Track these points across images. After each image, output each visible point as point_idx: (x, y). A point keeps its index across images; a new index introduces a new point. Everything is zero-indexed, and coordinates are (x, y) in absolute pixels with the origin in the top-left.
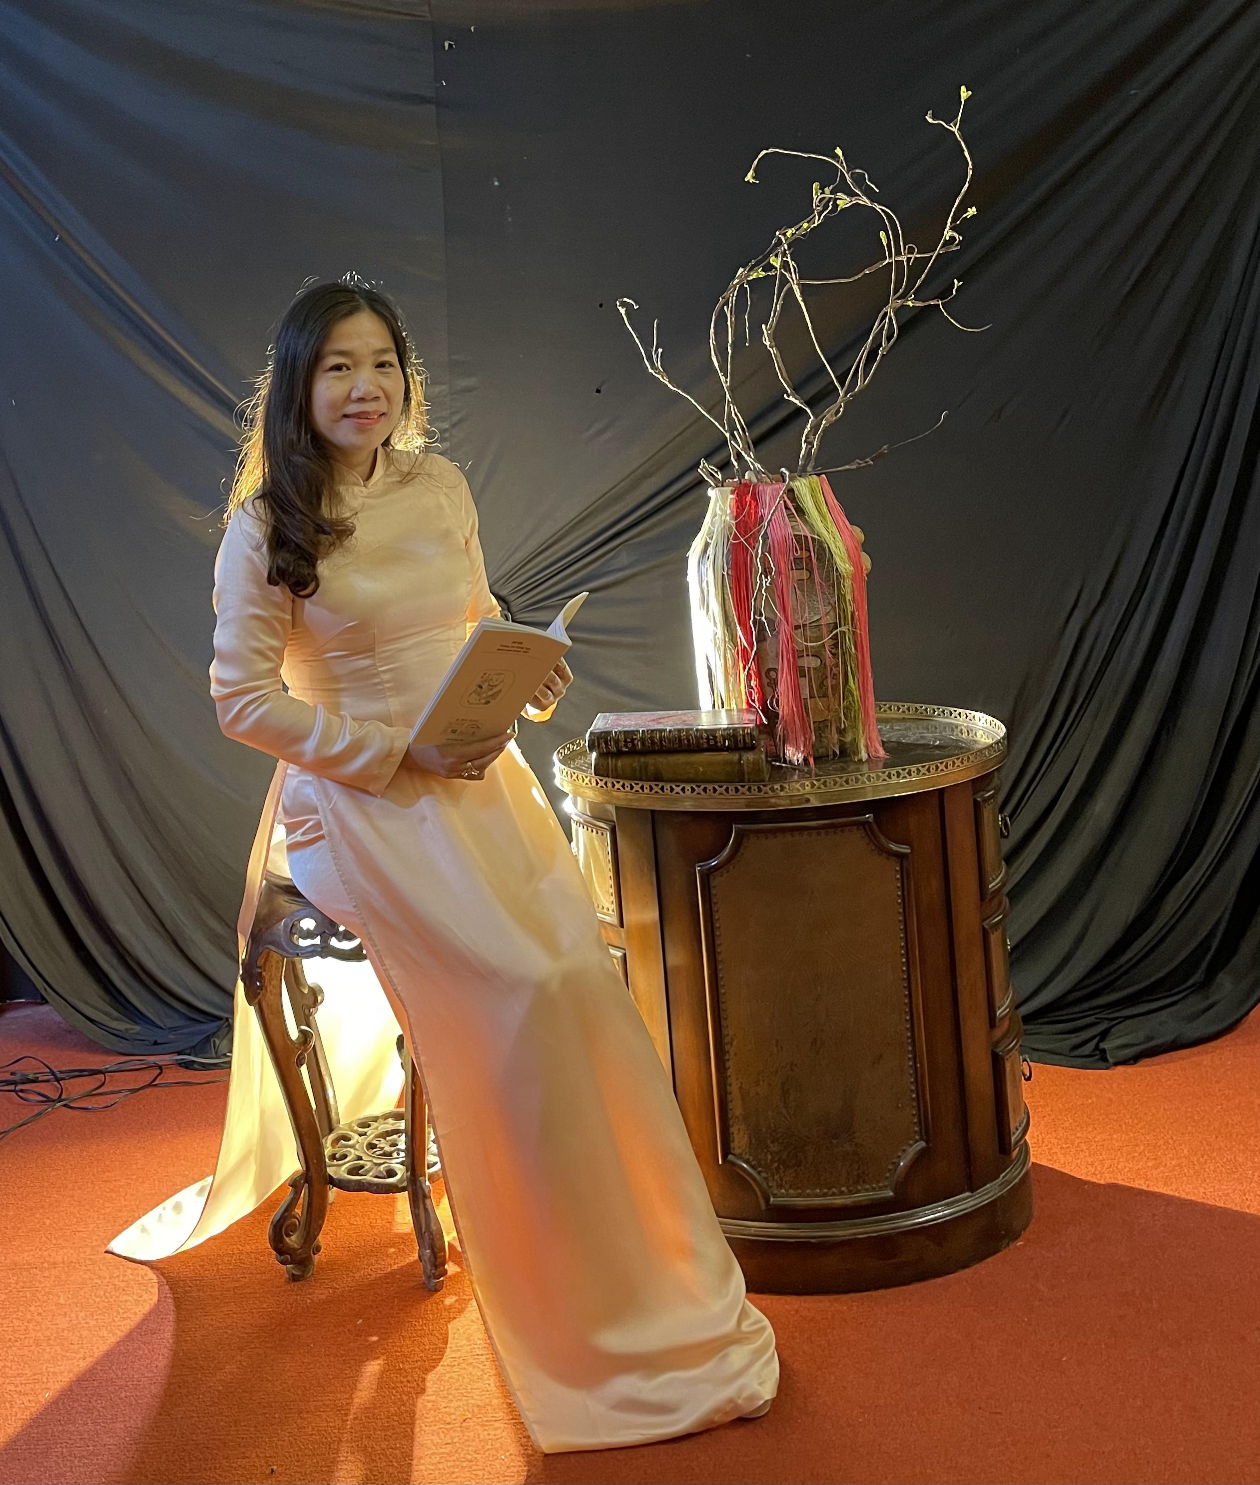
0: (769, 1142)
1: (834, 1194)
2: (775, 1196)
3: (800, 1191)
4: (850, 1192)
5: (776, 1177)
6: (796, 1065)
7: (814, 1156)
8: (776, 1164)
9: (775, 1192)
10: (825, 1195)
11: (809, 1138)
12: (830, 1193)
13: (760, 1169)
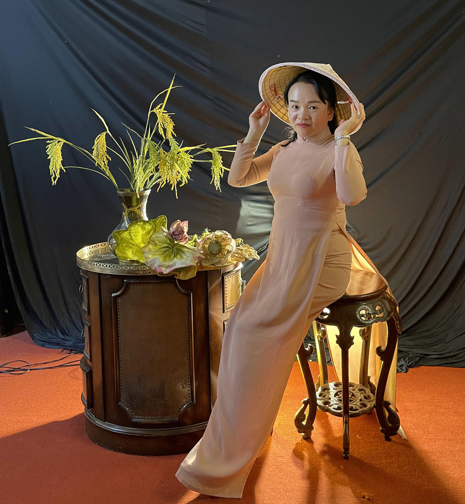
0: (133, 398)
1: (156, 419)
2: (135, 418)
3: (143, 417)
4: (162, 418)
5: (135, 411)
6: (144, 370)
7: (149, 405)
8: (135, 406)
9: (134, 417)
10: (153, 419)
11: (148, 398)
12: (155, 418)
13: (130, 408)
